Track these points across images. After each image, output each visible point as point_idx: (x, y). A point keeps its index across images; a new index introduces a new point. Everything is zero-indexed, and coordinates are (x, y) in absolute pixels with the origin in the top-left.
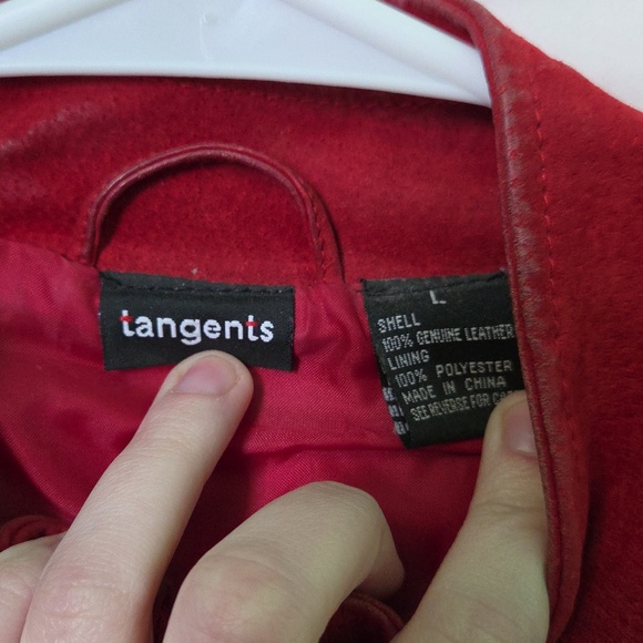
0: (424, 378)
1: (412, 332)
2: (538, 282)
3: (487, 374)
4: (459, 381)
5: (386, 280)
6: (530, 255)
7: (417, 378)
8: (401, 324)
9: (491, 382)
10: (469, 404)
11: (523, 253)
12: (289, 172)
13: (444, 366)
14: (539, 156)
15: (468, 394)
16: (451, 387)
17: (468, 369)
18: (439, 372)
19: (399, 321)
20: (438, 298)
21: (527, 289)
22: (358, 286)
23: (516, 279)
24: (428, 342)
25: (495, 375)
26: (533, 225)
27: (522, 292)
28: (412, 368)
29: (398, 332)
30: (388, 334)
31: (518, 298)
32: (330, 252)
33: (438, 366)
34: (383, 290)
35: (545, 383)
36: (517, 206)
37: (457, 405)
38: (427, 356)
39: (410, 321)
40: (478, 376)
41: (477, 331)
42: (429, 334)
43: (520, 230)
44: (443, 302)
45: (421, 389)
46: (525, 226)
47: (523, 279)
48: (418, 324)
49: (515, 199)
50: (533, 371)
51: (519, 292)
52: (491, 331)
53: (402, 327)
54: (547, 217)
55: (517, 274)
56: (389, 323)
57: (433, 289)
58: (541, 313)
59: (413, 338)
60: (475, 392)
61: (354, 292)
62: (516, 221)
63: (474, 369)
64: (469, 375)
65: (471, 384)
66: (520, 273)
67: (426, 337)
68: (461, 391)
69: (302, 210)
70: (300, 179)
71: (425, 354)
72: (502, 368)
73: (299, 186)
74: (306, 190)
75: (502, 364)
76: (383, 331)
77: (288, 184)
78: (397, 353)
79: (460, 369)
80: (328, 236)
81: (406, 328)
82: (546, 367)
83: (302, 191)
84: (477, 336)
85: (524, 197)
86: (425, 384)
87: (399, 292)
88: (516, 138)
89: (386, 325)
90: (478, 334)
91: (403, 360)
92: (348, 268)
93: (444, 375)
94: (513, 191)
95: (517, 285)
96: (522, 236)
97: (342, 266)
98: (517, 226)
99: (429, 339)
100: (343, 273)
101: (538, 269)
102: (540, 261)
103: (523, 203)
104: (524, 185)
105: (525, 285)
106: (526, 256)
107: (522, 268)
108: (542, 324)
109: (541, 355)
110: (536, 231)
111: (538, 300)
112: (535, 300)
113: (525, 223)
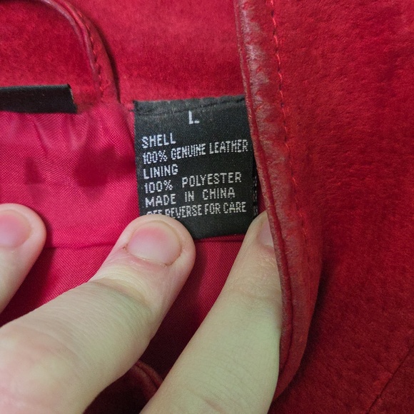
0: (171, 187)
1: (168, 149)
2: (268, 92)
3: (221, 185)
4: (198, 191)
5: (154, 102)
6: (260, 69)
7: (164, 187)
8: (160, 142)
9: (223, 193)
10: (202, 211)
11: (254, 67)
12: (68, 6)
13: (188, 178)
15: (203, 203)
16: (190, 196)
17: (206, 181)
18: (184, 183)
19: (159, 139)
20: (194, 119)
21: (258, 98)
22: (130, 106)
23: (250, 90)
24: (179, 158)
25: (227, 185)
26: (263, 43)
27: (255, 101)
28: (162, 179)
29: (157, 149)
30: (149, 149)
31: (251, 106)
32: (106, 76)
33: (183, 179)
34: (151, 111)
36: (248, 26)
37: (192, 211)
38: (176, 170)
39: (168, 140)
40: (213, 187)
41: (219, 145)
42: (181, 151)
43: (251, 47)
44: (197, 122)
45: (165, 196)
46: (255, 44)
47: (255, 89)
48: (174, 142)
49: (247, 20)
51: (252, 101)
52: (230, 144)
53: (161, 145)
54: (275, 37)
55: (250, 85)
56: (151, 140)
57: (191, 110)
58: (271, 119)
59: (168, 154)
60: (209, 201)
61: (126, 111)
62: (248, 39)
63: (211, 181)
64: (206, 186)
65: (207, 194)
66: (252, 84)
67: (178, 153)
68: (198, 200)
69: (80, 39)
70: (79, 13)
71: (175, 168)
72: (233, 179)
73: (77, 19)
74: (83, 21)
75: (234, 175)
76: (145, 147)
77: (67, 16)
78: (153, 165)
79: (200, 181)
80: (104, 62)
81: (163, 146)
83: (80, 22)
84: (218, 149)
85: (255, 18)
86: (169, 193)
87: (164, 113)
89: (149, 143)
90: (220, 148)
91: (156, 172)
92: (122, 91)
93: (187, 185)
94: (245, 12)
95: (250, 95)
96: (253, 52)
97: (118, 89)
98: (248, 43)
99: (180, 155)
100: (119, 95)
101: (267, 81)
102: (269, 74)
103: (253, 24)
104: (253, 7)
105: (256, 94)
106: (257, 69)
107: (254, 80)
108: (272, 128)
109: (272, 154)
110: (265, 48)
111: (268, 107)
112: (266, 107)
113: (256, 41)
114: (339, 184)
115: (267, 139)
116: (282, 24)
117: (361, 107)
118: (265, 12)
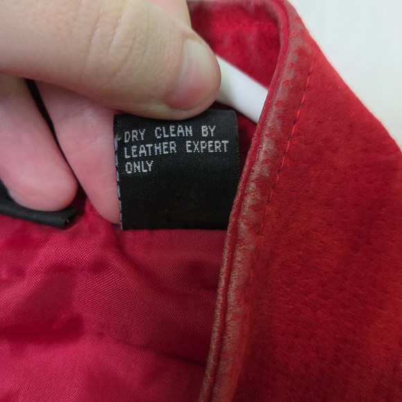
2: (263, 184)
6: (266, 161)
14: (302, 95)
21: (252, 186)
23: (248, 175)
26: (278, 142)
27: (249, 186)
31: (243, 191)
35: (239, 262)
36: (273, 121)
43: (267, 140)
46: (272, 139)
47: (254, 176)
49: (273, 116)
50: (233, 251)
54: (289, 142)
55: (250, 170)
58: (256, 208)
62: (267, 132)
66: (253, 171)
82: (244, 249)
85: (281, 117)
88: (292, 73)
94: (274, 109)
95: (247, 180)
96: (267, 145)
98: (266, 135)
101: (268, 175)
102: (271, 170)
103: (278, 121)
104: (284, 108)
105: (252, 181)
106: (263, 161)
107: (257, 168)
108: (253, 216)
109: (244, 239)
110: (279, 146)
111: (258, 197)
112: (256, 196)
113: (274, 136)
114: (291, 307)
115: (245, 224)
116: (298, 134)
117: (335, 243)
118: (290, 117)
